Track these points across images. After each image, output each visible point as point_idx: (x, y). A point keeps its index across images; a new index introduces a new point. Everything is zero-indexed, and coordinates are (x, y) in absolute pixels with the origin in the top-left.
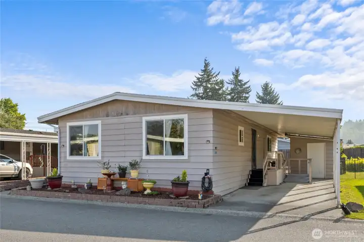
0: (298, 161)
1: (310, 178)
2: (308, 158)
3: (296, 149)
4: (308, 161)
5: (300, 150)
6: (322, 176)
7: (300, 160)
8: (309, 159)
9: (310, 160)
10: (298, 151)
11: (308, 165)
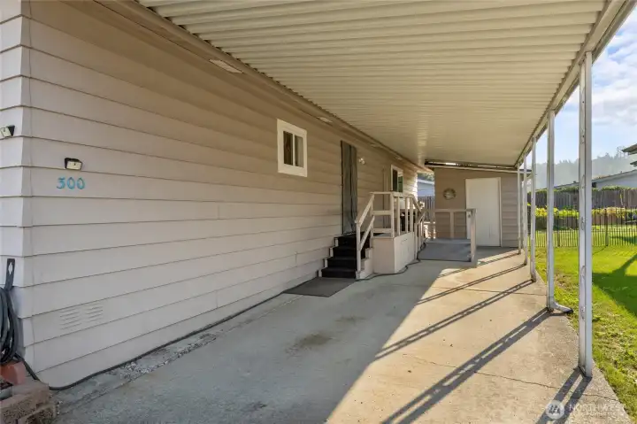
0: (448, 213)
1: (473, 248)
2: (468, 206)
3: (445, 191)
4: (468, 213)
5: (453, 191)
6: (496, 243)
7: (452, 211)
8: (469, 210)
9: (472, 211)
10: (449, 195)
11: (469, 220)
